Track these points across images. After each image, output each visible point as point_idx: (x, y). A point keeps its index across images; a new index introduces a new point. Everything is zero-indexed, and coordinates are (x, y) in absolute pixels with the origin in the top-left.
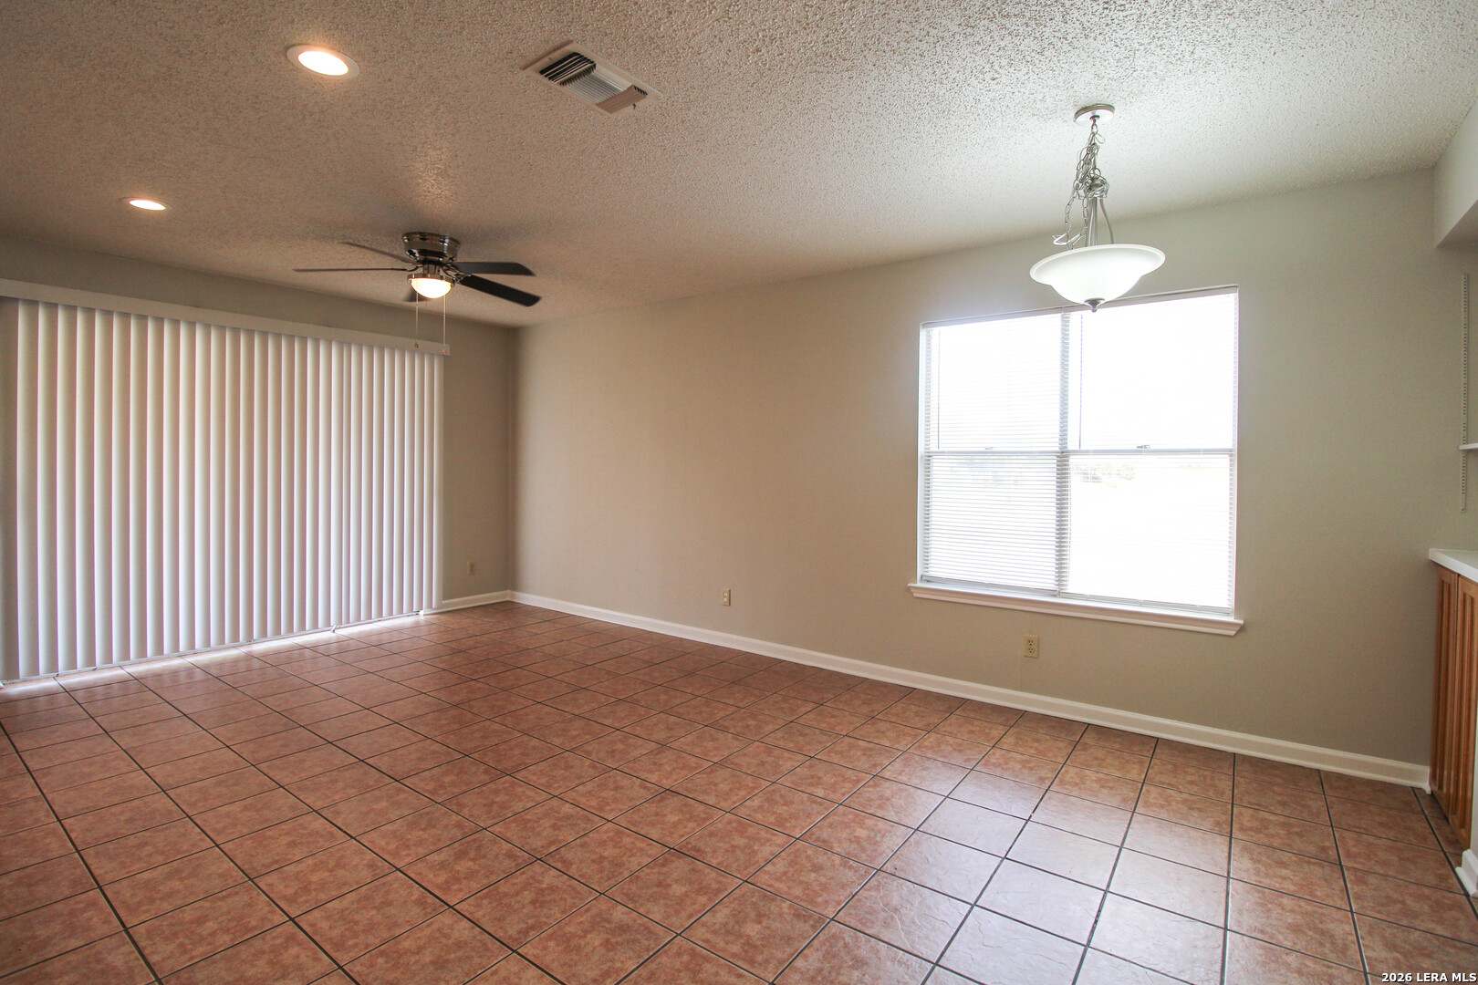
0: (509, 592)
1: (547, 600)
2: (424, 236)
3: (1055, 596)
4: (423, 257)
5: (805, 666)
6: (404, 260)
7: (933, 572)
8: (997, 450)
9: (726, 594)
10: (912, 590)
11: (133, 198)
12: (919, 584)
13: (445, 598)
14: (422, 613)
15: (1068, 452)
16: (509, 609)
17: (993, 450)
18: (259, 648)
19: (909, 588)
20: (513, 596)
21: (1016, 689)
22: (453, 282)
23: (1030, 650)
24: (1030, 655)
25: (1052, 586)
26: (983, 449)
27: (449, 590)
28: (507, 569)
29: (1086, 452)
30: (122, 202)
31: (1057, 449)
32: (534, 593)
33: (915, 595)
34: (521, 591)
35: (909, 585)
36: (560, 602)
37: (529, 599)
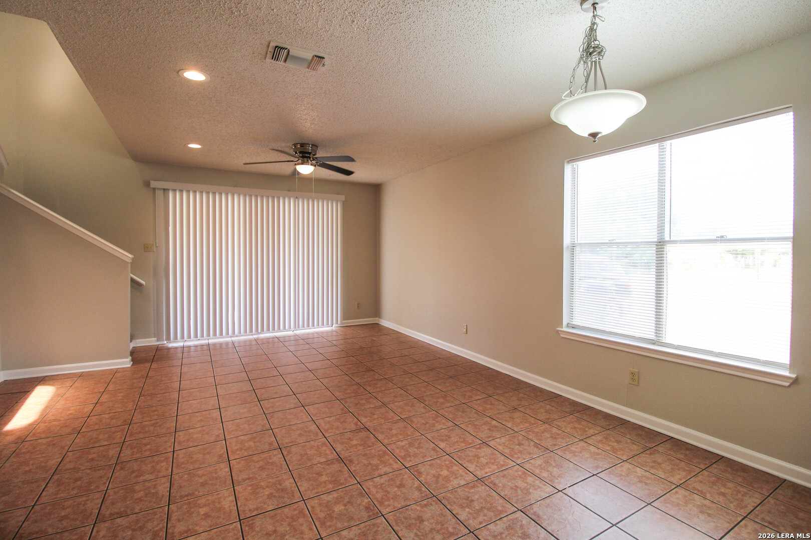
0: (377, 318)
1: (391, 324)
2: (302, 145)
3: (654, 344)
4: (301, 155)
5: (501, 373)
6: (292, 156)
7: (576, 322)
8: (617, 241)
9: (465, 327)
10: (560, 332)
11: (189, 144)
12: (565, 329)
13: (344, 320)
14: (334, 326)
15: (663, 242)
16: (376, 327)
17: (614, 241)
18: (262, 336)
19: (558, 331)
20: (379, 321)
21: (624, 405)
22: (315, 166)
23: (633, 379)
24: (633, 383)
25: (652, 336)
26: (607, 241)
27: (346, 316)
28: (375, 307)
29: (675, 242)
30: (185, 145)
31: (656, 240)
32: (386, 320)
33: (562, 336)
34: (382, 319)
35: (557, 329)
36: (398, 326)
37: (385, 323)
